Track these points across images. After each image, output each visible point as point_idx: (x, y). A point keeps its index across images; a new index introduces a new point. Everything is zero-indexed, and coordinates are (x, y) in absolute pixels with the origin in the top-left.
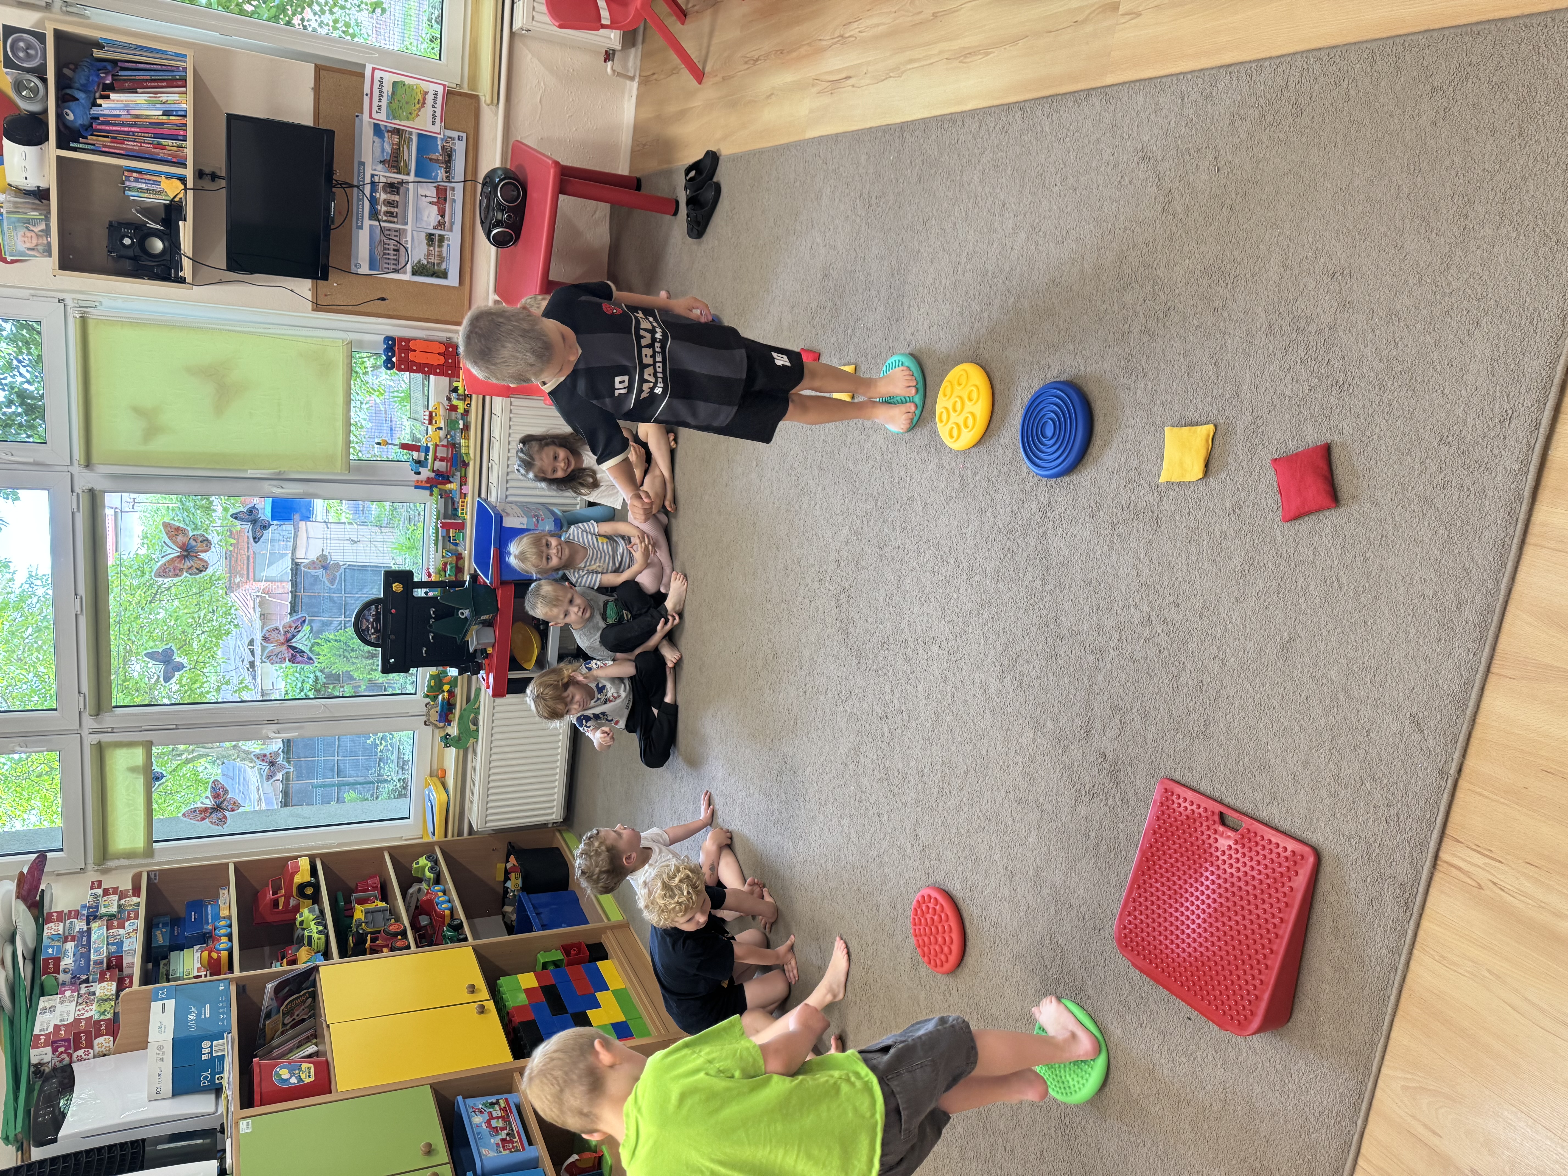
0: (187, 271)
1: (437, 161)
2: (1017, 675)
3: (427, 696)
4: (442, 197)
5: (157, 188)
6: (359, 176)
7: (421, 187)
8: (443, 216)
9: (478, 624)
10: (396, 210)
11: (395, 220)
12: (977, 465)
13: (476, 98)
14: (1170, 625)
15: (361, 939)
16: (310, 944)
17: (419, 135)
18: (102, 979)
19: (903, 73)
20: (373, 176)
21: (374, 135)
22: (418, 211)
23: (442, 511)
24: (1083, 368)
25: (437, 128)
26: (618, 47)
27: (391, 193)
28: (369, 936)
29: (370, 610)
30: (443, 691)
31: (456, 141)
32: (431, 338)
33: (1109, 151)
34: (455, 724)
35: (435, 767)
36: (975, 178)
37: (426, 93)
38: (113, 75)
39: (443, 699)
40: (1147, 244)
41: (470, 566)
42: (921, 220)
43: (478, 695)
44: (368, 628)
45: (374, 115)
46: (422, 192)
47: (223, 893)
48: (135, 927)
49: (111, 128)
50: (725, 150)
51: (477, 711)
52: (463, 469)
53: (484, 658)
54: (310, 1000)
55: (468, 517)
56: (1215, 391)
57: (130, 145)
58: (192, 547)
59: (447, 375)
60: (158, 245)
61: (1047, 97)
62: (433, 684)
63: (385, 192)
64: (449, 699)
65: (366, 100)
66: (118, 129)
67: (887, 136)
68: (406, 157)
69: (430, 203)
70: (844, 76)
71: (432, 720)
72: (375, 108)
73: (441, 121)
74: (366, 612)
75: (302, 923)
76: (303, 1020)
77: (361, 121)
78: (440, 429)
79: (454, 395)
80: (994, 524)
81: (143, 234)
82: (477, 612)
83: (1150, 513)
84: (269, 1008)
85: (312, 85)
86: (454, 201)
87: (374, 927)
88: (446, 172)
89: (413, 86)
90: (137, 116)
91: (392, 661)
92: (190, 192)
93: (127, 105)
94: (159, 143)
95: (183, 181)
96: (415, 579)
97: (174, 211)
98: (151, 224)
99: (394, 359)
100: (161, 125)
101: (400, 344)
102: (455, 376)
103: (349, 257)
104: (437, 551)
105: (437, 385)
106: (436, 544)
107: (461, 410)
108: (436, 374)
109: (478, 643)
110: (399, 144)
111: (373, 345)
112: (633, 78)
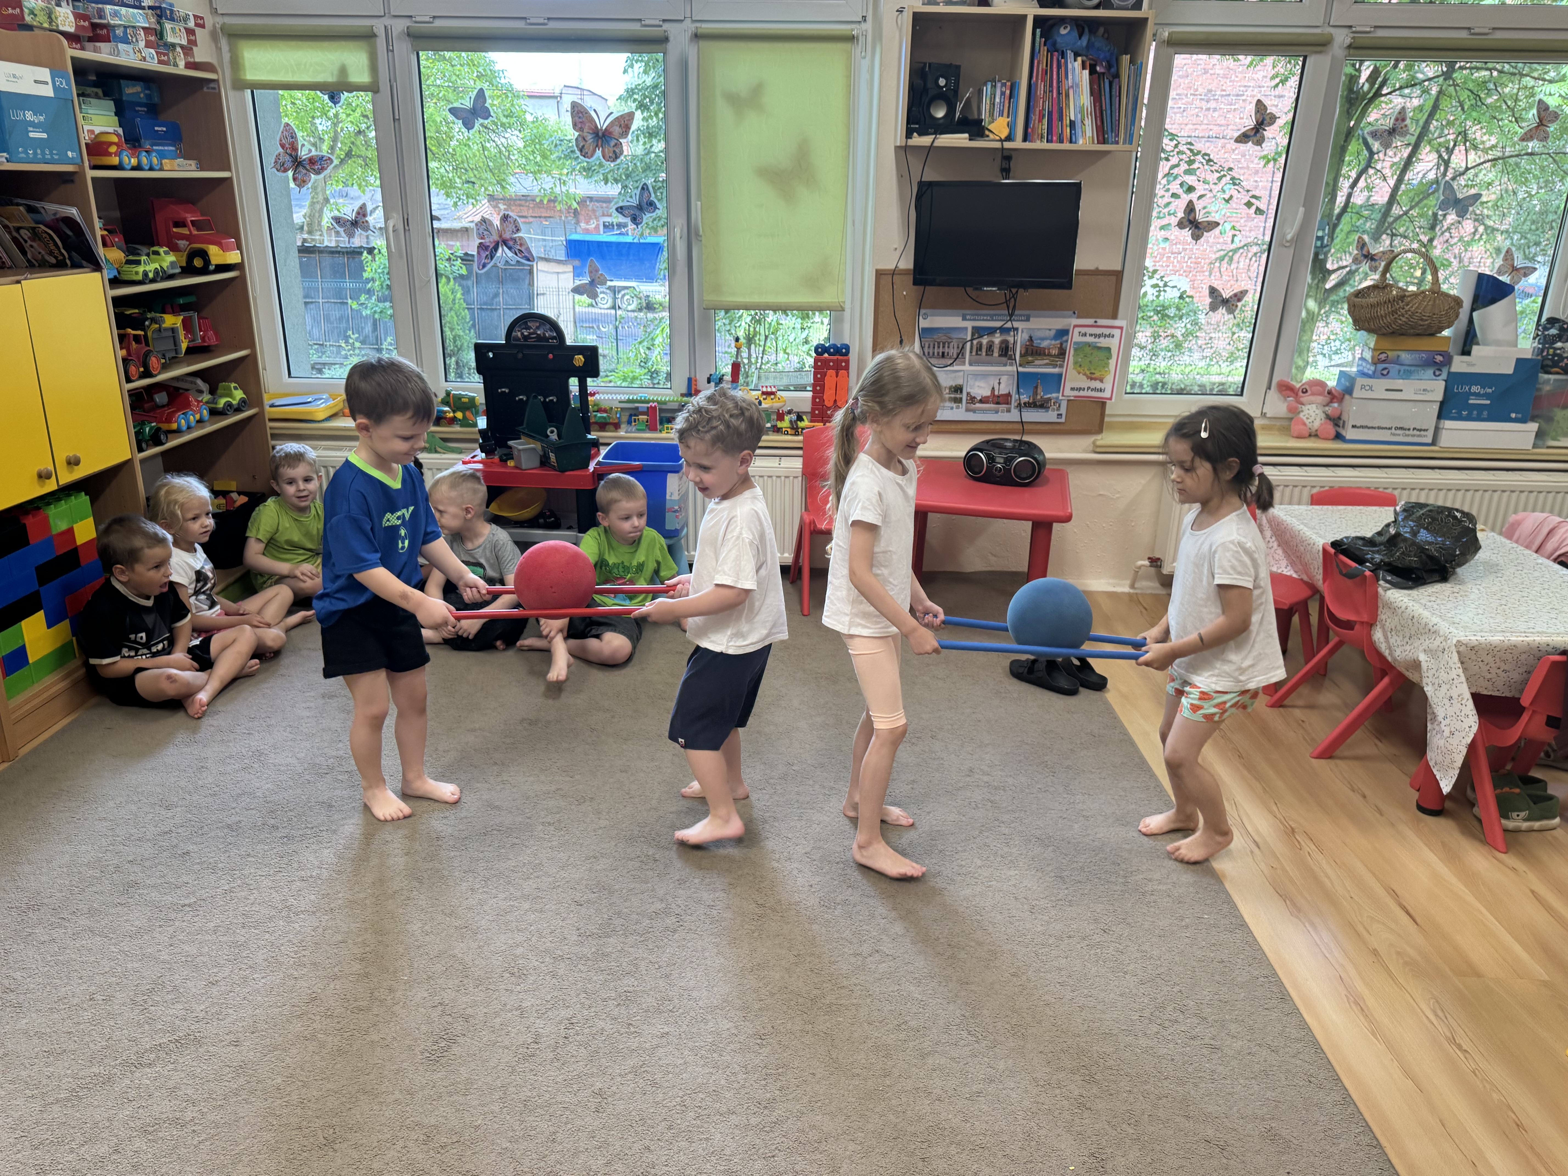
0: (918, 140)
1: (1036, 394)
3: (447, 394)
4: (1000, 400)
5: (996, 113)
6: (1019, 315)
7: (1009, 379)
8: (981, 401)
9: (543, 450)
10: (984, 354)
11: (974, 354)
13: (1098, 430)
15: (137, 323)
16: (128, 262)
17: (1060, 375)
18: (78, 16)
20: (1017, 329)
21: (1057, 330)
22: (984, 376)
23: (666, 408)
25: (1067, 392)
26: (1165, 571)
27: (1001, 349)
28: (142, 333)
29: (551, 330)
30: (455, 412)
31: (1056, 413)
37: (1101, 381)
38: (1103, 74)
39: (446, 412)
41: (610, 438)
44: (528, 328)
45: (1077, 330)
46: (1004, 379)
47: (193, 164)
48: (148, 59)
49: (1055, 70)
50: (1112, 696)
51: (432, 450)
53: (501, 458)
54: (54, 261)
55: (663, 435)
57: (1041, 87)
58: (608, 142)
59: (813, 410)
60: (940, 114)
63: (1002, 342)
64: (445, 418)
65: (1090, 321)
66: (1055, 76)
68: (1037, 362)
69: (993, 388)
70: (1257, 840)
72: (1083, 330)
73: (1075, 397)
74: (548, 326)
75: (157, 253)
76: (24, 252)
77: (1070, 317)
79: (794, 417)
81: (950, 98)
82: (556, 448)
84: (42, 211)
85: (1101, 268)
86: (997, 412)
87: (153, 339)
88: (1025, 403)
89: (1108, 368)
90: (1067, 96)
91: (491, 355)
92: (998, 145)
93: (1077, 86)
94: (1044, 116)
95: (1009, 138)
96: (589, 380)
97: (976, 128)
98: (959, 107)
99: (826, 355)
100: (1061, 119)
101: (842, 361)
102: (813, 418)
103: (934, 306)
104: (620, 402)
105: (803, 399)
106: (628, 401)
107: (779, 424)
108: (814, 398)
109: (520, 450)
110: (1050, 354)
111: (839, 333)
112: (1132, 587)
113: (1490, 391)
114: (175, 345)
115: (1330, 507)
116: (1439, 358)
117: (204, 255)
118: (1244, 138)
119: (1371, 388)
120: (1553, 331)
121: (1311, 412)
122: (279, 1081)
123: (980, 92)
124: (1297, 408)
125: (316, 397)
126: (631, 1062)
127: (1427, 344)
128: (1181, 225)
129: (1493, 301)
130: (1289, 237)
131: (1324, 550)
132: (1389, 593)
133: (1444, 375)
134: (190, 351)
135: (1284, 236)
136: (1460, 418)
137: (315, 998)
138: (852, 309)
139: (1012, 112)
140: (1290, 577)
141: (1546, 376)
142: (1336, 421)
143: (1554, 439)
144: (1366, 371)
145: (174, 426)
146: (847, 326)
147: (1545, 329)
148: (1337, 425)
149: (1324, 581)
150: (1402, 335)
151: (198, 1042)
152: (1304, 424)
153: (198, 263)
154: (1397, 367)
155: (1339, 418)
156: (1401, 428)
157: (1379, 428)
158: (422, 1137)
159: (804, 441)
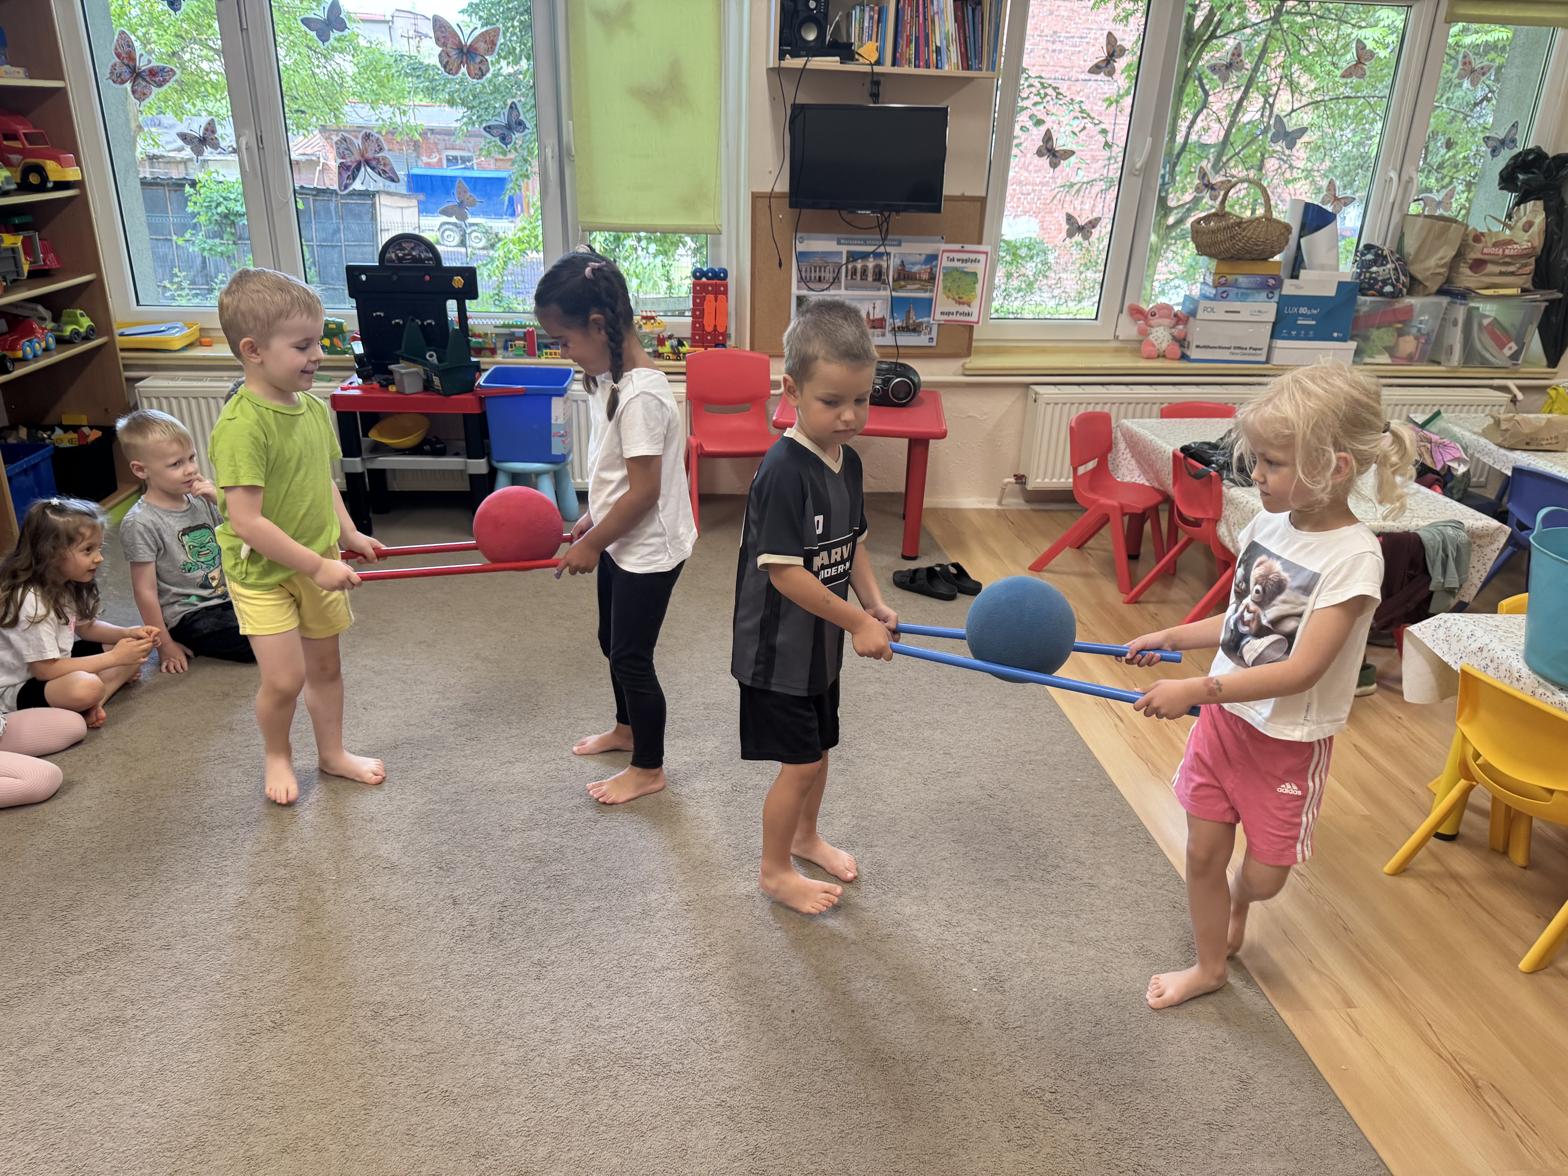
0: (791, 62)
1: (908, 318)
4: (876, 324)
5: (865, 37)
6: (890, 240)
7: (883, 303)
9: (424, 374)
10: (859, 279)
11: (849, 279)
13: (967, 353)
17: (930, 300)
20: (889, 254)
21: (927, 255)
25: (938, 316)
26: (1029, 487)
27: (874, 273)
29: (427, 252)
31: (928, 337)
32: (729, 317)
35: (213, 334)
37: (969, 305)
41: (490, 363)
44: (403, 249)
45: (946, 255)
46: (879, 303)
47: (21, 72)
53: (381, 382)
55: (543, 360)
57: (908, 12)
58: (473, 59)
59: (693, 335)
60: (811, 36)
63: (876, 266)
65: (957, 247)
66: (921, 2)
68: (909, 287)
72: (951, 255)
73: (945, 321)
74: (423, 247)
77: (939, 242)
79: (675, 342)
81: (820, 22)
82: (438, 370)
88: (899, 327)
89: (975, 292)
90: (933, 22)
91: (364, 277)
92: (868, 69)
93: (942, 12)
94: (911, 41)
95: (878, 63)
96: (467, 302)
97: (846, 52)
98: (830, 30)
99: (704, 279)
100: (927, 44)
101: (721, 285)
102: (694, 343)
103: (810, 230)
104: (495, 327)
105: (683, 325)
106: (504, 326)
107: (661, 350)
108: (694, 323)
109: (402, 374)
110: (920, 280)
111: (716, 257)
112: (1000, 503)
113: (1315, 312)
114: (16, 267)
115: (1178, 420)
116: (1272, 282)
117: (40, 171)
118: (1096, 69)
119: (1212, 310)
120: (1370, 257)
121: (1159, 334)
122: (218, 976)
123: (849, 16)
124: (1146, 331)
125: (169, 325)
126: (565, 935)
127: (1260, 268)
128: (1040, 153)
129: (1318, 228)
130: (1138, 166)
131: (1174, 455)
132: (1232, 490)
133: (1276, 298)
134: (33, 274)
135: (1134, 165)
136: (1290, 338)
137: (243, 902)
138: (729, 233)
139: (881, 37)
140: (1143, 485)
141: (1363, 298)
142: (1181, 342)
143: (1371, 356)
144: (1208, 294)
145: (20, 354)
146: (724, 251)
147: (1363, 254)
148: (1182, 346)
149: (1174, 484)
150: (1239, 259)
151: (127, 948)
152: (1154, 346)
153: (34, 179)
154: (1235, 290)
155: (1184, 339)
156: (1239, 348)
157: (1220, 347)
158: (369, 1014)
159: (687, 366)
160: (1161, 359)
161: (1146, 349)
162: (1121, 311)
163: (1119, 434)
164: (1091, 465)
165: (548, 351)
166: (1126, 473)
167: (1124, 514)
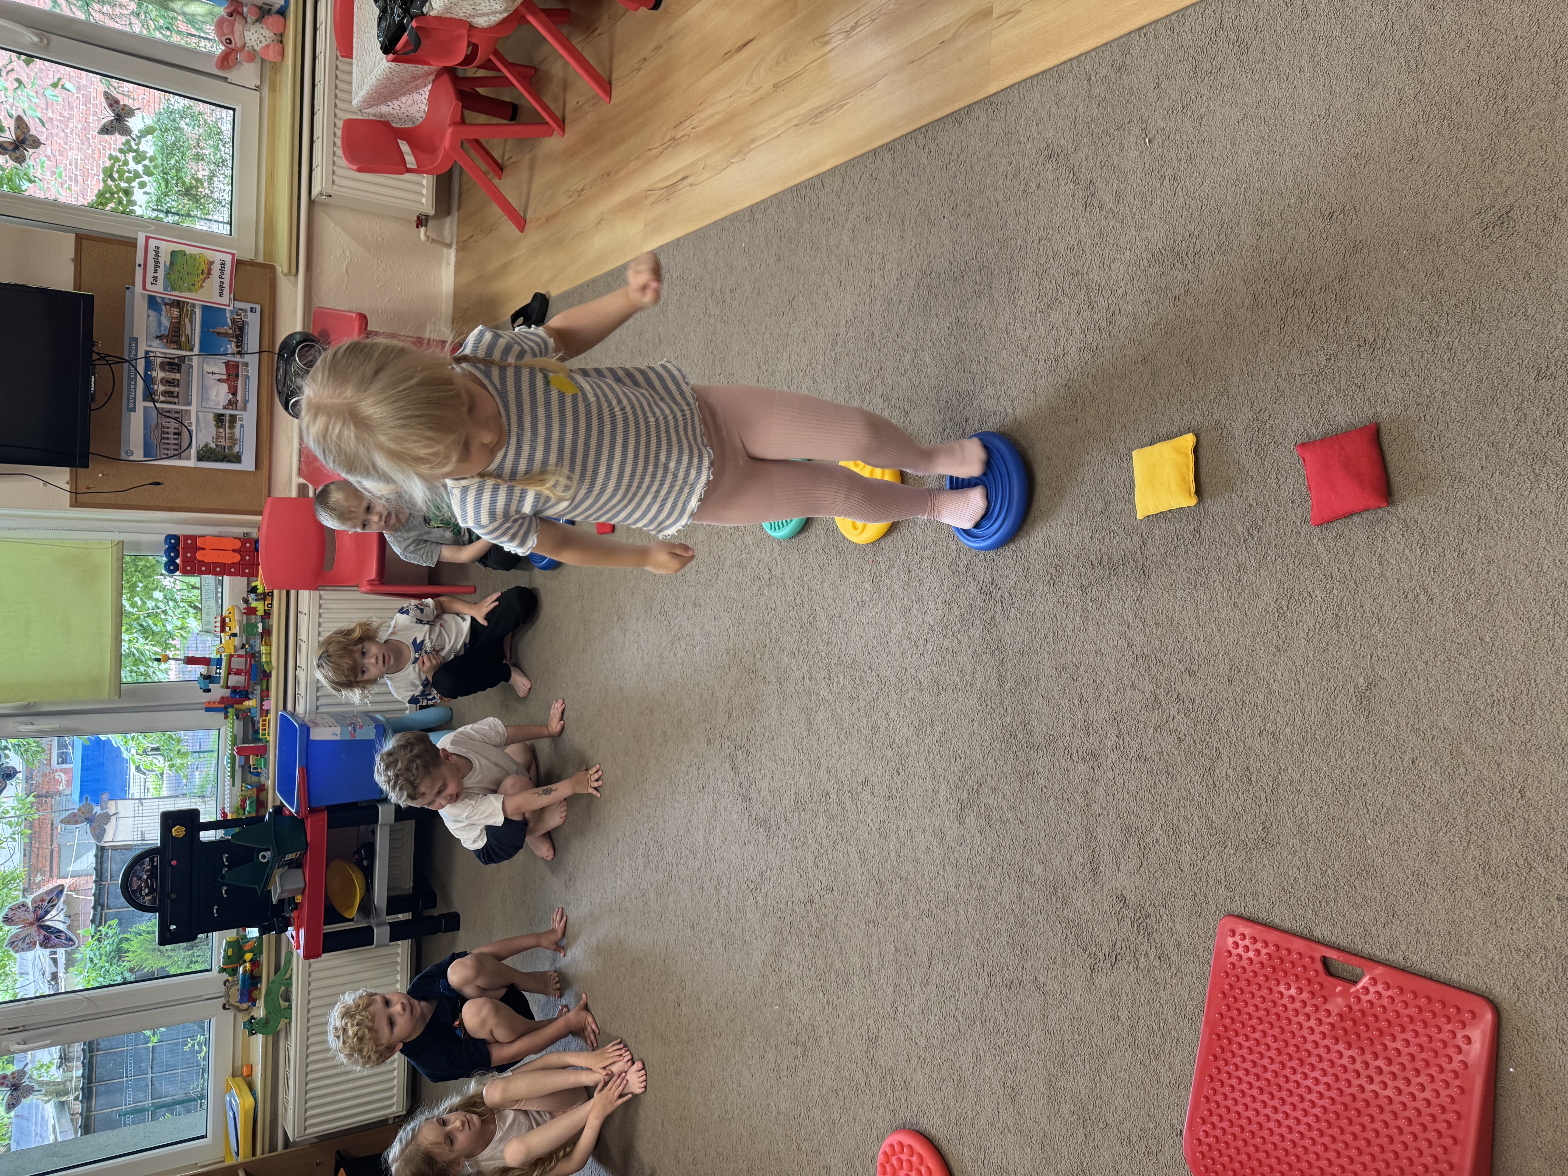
1: (226, 335)
2: (983, 810)
3: (222, 970)
4: (232, 373)
6: (130, 353)
7: (208, 364)
8: (234, 394)
9: (282, 866)
10: (177, 389)
11: (176, 400)
12: (891, 555)
13: (271, 268)
14: (1187, 701)
17: (204, 308)
19: (745, 155)
20: (147, 352)
21: (149, 308)
22: (203, 389)
23: (240, 736)
24: (1010, 411)
25: (225, 300)
26: (432, 212)
27: (171, 371)
29: (143, 864)
30: (245, 962)
31: (249, 313)
32: (223, 534)
33: (1005, 161)
34: (261, 1003)
35: (239, 1063)
36: (845, 238)
37: (212, 263)
39: (245, 971)
40: (1072, 249)
41: (274, 797)
42: (786, 300)
43: (289, 961)
44: (140, 888)
45: (149, 287)
46: (208, 368)
50: (553, 291)
51: (288, 983)
52: (265, 682)
53: (292, 910)
55: (271, 738)
56: (1194, 395)
59: (244, 575)
61: (920, 129)
62: (230, 953)
63: (162, 369)
64: (252, 971)
65: (139, 272)
67: (735, 223)
68: (188, 332)
69: (219, 380)
70: (679, 177)
71: (232, 1001)
72: (149, 280)
73: (230, 292)
74: (137, 867)
77: (133, 293)
78: (235, 635)
79: (252, 596)
80: (924, 622)
82: (280, 852)
83: (1132, 563)
85: (73, 256)
86: (247, 377)
88: (237, 347)
89: (195, 255)
91: (173, 927)
99: (178, 561)
101: (185, 543)
102: (254, 574)
103: (118, 443)
104: (233, 785)
105: (232, 587)
106: (233, 776)
107: (260, 612)
108: (230, 574)
109: (282, 891)
110: (179, 317)
111: (152, 546)
112: (449, 246)
115: (355, 40)
121: (253, 38)
124: (249, 52)
125: (229, 1107)
130: (36, 39)
131: (393, 61)
132: (434, 5)
135: (35, 44)
138: (121, 531)
140: (431, 92)
142: (263, 12)
146: (144, 537)
148: (269, 11)
149: (428, 64)
152: (268, 46)
155: (260, 8)
159: (280, 589)
160: (285, 40)
161: (272, 56)
162: (225, 79)
163: (370, 110)
164: (405, 147)
165: (261, 732)
166: (416, 108)
167: (463, 121)
